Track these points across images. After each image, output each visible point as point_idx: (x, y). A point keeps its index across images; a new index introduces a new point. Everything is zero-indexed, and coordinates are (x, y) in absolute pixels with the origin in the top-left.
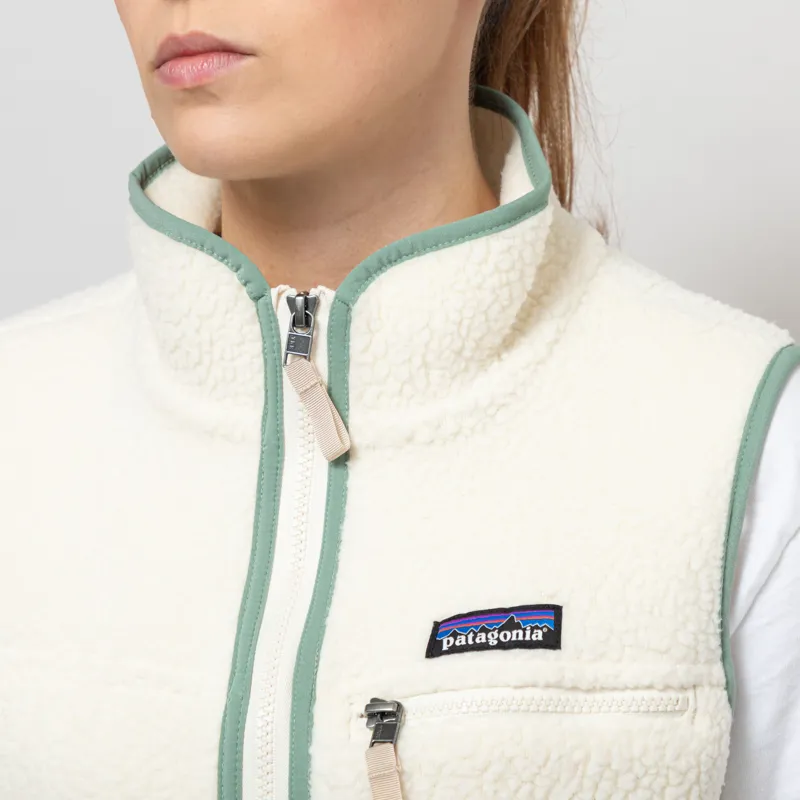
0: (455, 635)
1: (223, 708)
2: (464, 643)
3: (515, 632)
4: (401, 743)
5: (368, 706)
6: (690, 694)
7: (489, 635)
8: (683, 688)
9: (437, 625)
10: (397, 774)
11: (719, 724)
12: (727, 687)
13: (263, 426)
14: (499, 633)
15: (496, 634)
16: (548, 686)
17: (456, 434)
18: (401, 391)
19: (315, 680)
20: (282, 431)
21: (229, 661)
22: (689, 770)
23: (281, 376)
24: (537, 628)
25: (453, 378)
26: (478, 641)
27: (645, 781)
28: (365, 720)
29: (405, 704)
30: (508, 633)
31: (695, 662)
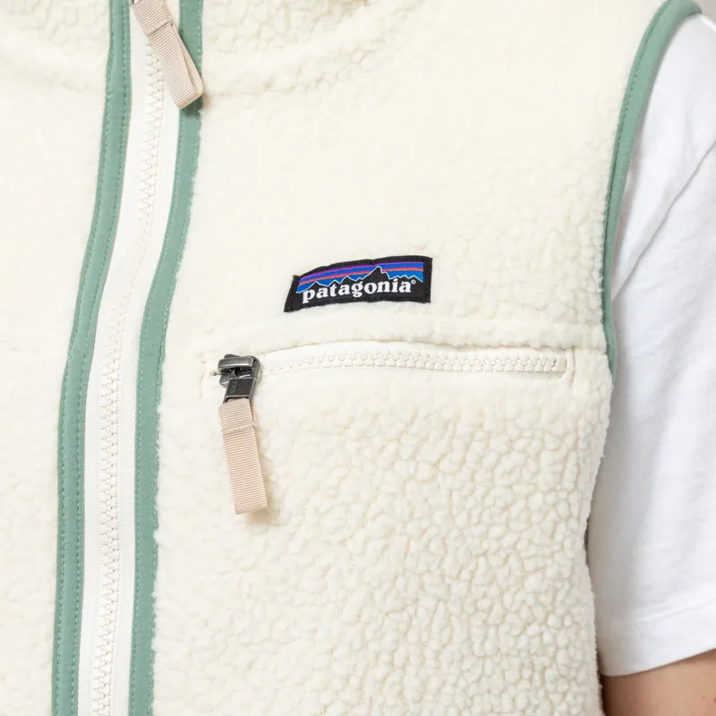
0: (316, 288)
1: (64, 367)
2: (325, 295)
3: (381, 284)
4: (257, 399)
5: (221, 362)
6: (568, 355)
7: (354, 287)
8: (561, 349)
9: (297, 280)
10: (253, 429)
11: (598, 389)
12: (608, 351)
13: (109, 72)
14: (364, 285)
15: (361, 287)
16: (416, 341)
17: (319, 80)
18: (259, 32)
19: (163, 337)
20: (129, 78)
21: (71, 318)
22: (566, 434)
23: (128, 18)
24: (405, 279)
25: (316, 21)
26: (341, 293)
27: (520, 444)
28: (219, 377)
29: (261, 359)
30: (374, 285)
31: (575, 322)
